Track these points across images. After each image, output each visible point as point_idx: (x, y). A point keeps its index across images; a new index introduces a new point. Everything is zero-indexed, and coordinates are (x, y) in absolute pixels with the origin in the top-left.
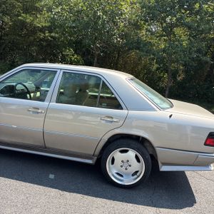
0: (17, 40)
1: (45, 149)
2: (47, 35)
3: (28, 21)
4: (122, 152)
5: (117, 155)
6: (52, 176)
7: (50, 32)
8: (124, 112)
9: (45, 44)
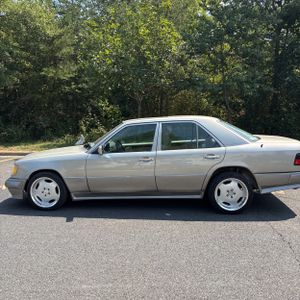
2: (73, 87)
3: (51, 75)
4: (226, 183)
5: (222, 186)
8: (223, 148)
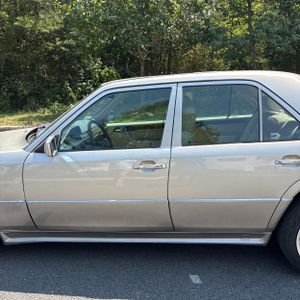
0: (15, 58)
1: (173, 231)
2: (58, 43)
3: (28, 26)
6: (195, 279)
7: (63, 39)
9: (56, 58)
